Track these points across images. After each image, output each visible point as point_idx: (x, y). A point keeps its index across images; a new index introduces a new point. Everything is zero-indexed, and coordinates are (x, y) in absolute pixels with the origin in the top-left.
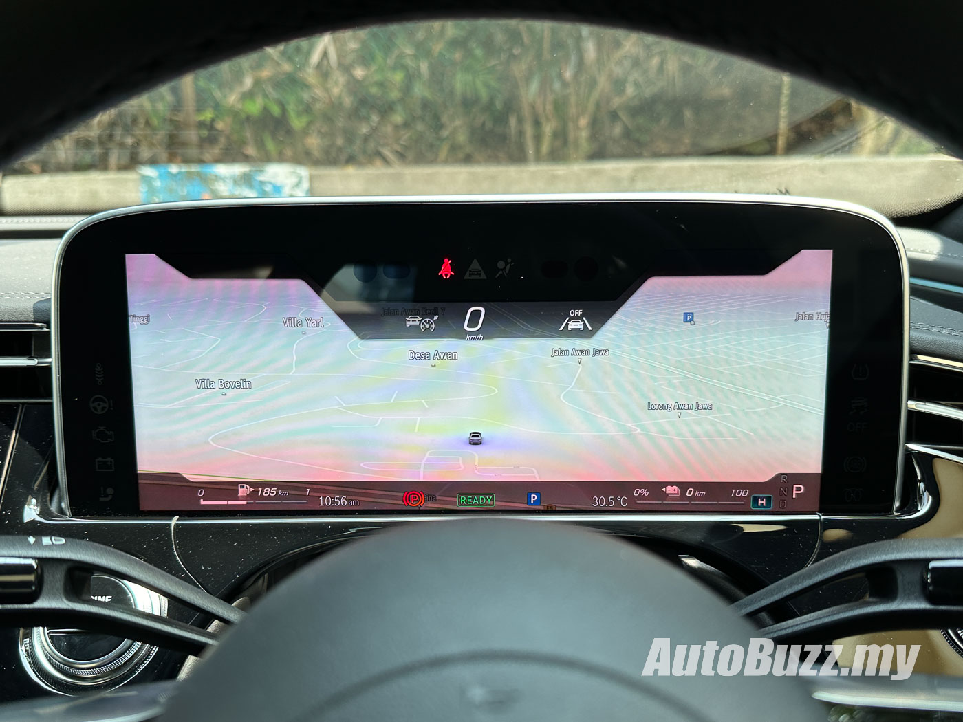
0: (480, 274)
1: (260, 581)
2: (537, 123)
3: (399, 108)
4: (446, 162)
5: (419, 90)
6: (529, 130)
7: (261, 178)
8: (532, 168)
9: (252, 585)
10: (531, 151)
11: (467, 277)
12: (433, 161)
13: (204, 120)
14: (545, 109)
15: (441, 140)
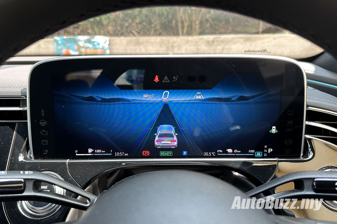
0: (167, 81)
11: (163, 82)
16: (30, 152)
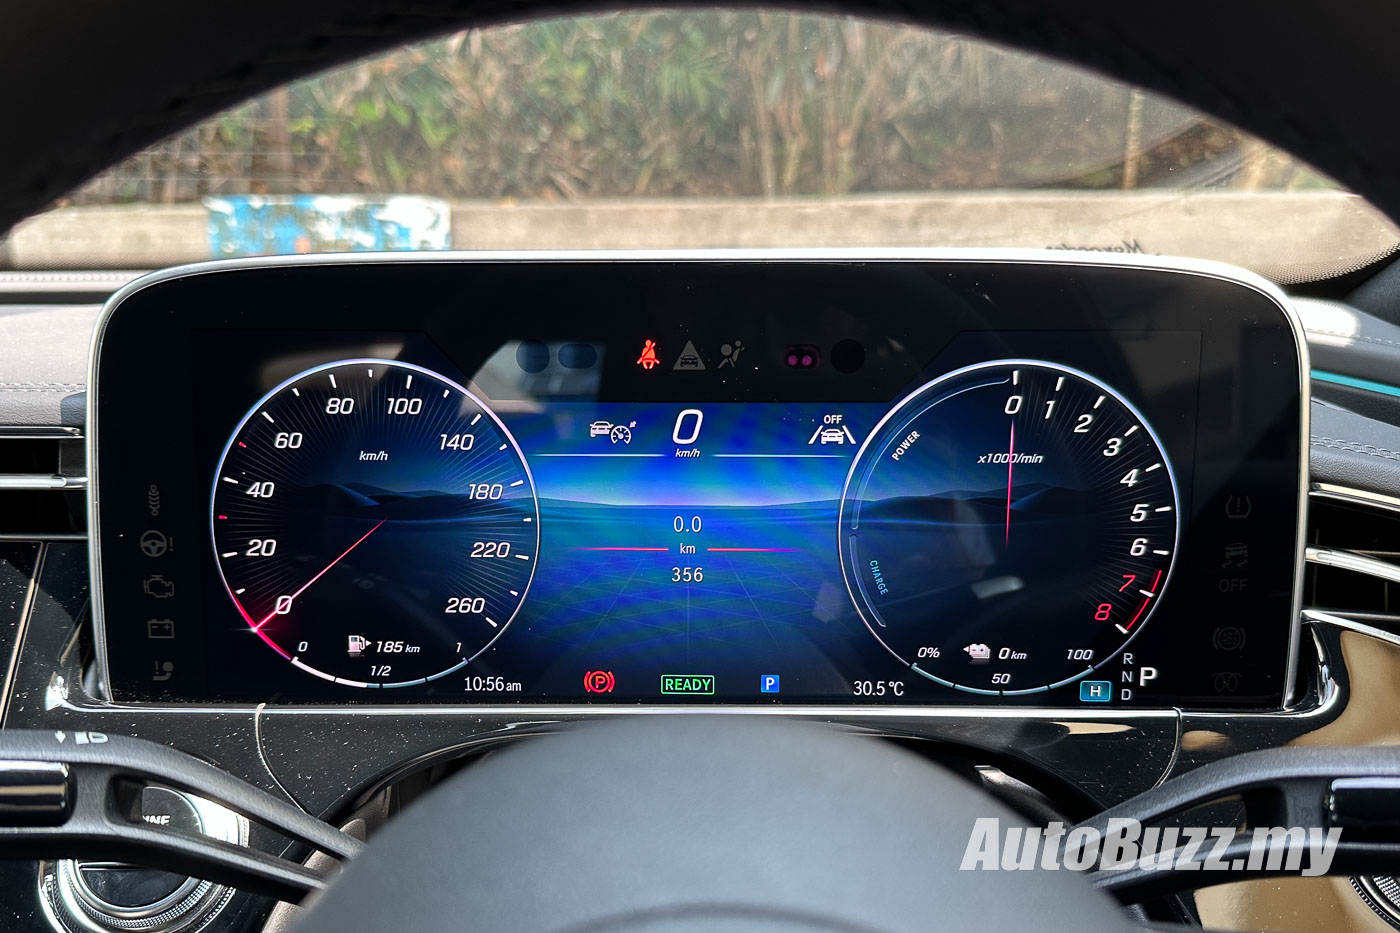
0: (696, 363)
1: (381, 796)
2: (778, 139)
3: (580, 116)
4: (646, 194)
5: (608, 90)
6: (767, 151)
7: (382, 215)
8: (772, 204)
9: (368, 801)
10: (769, 181)
11: (677, 367)
12: (628, 194)
13: (300, 132)
14: (789, 118)
15: (642, 163)
16: (96, 671)
